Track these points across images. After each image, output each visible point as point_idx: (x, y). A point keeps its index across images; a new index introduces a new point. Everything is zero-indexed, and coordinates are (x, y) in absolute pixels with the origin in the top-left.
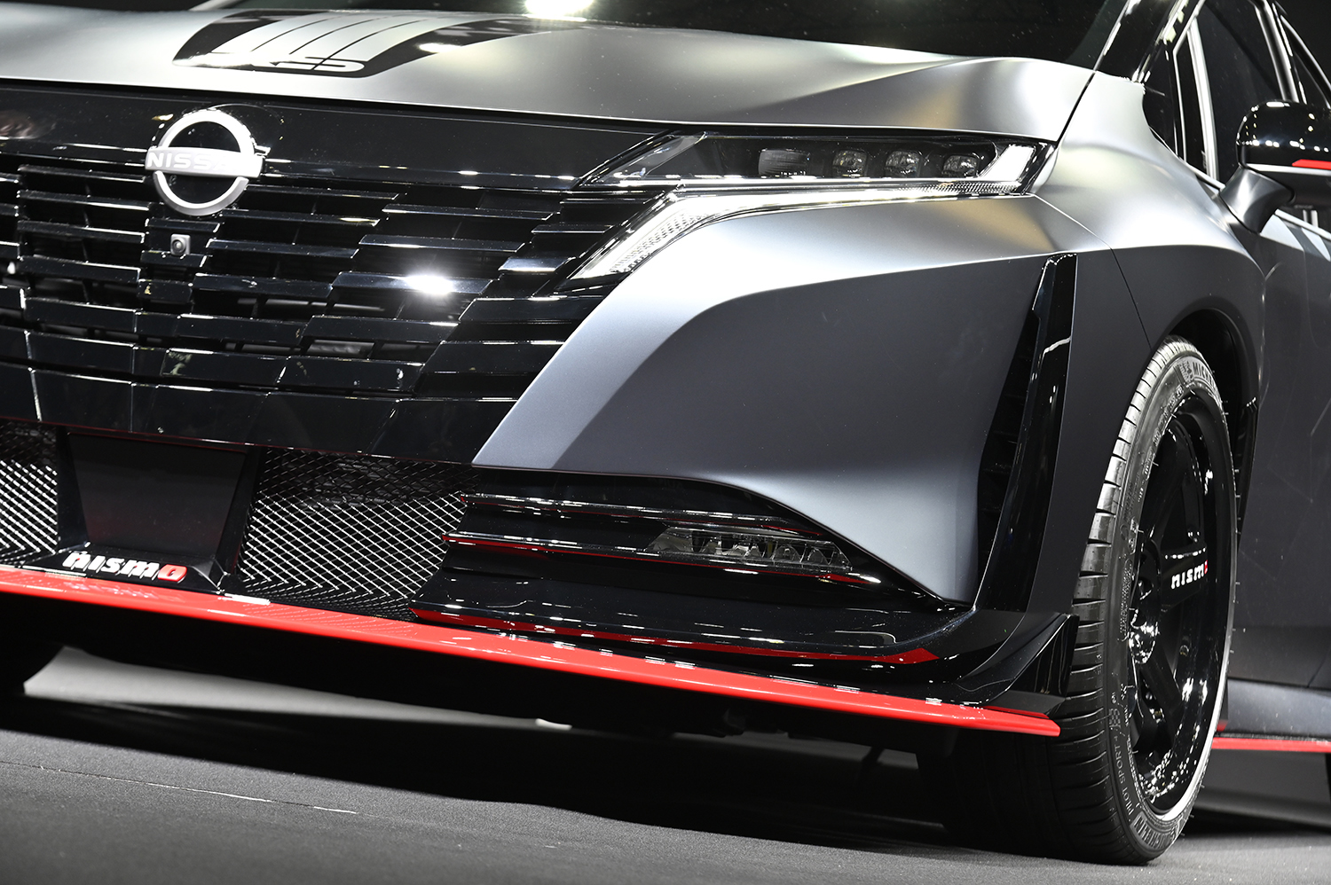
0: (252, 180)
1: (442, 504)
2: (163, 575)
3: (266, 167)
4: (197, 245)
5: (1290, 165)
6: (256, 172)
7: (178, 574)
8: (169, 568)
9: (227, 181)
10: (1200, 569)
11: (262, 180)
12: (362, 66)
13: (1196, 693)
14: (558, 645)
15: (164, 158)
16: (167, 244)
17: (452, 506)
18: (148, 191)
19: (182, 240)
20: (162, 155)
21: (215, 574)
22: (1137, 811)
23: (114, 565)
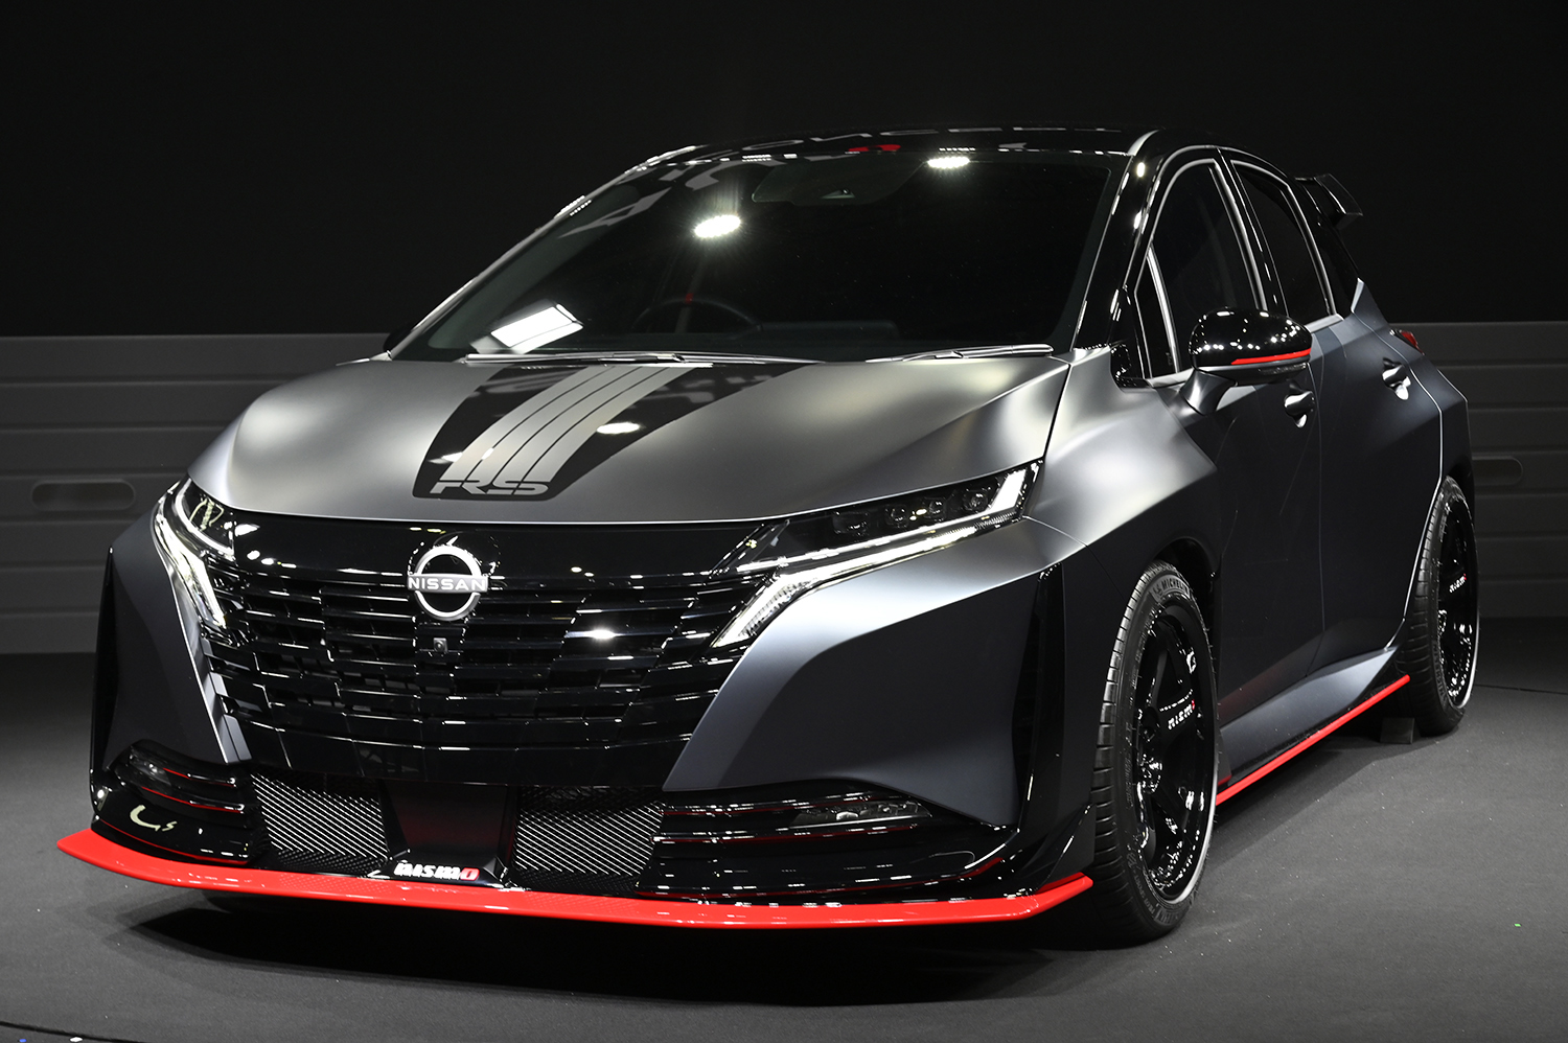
0: (482, 594)
1: (646, 811)
2: (464, 876)
3: (491, 583)
4: (452, 643)
5: (1229, 364)
6: (484, 588)
7: (474, 874)
8: (466, 871)
9: (465, 596)
10: (1189, 707)
11: (489, 593)
12: (545, 488)
13: (1196, 803)
14: (738, 904)
15: (420, 581)
16: (432, 645)
17: (653, 813)
18: (413, 606)
19: (441, 641)
20: (418, 580)
21: (498, 872)
22: (1157, 909)
23: (429, 871)
